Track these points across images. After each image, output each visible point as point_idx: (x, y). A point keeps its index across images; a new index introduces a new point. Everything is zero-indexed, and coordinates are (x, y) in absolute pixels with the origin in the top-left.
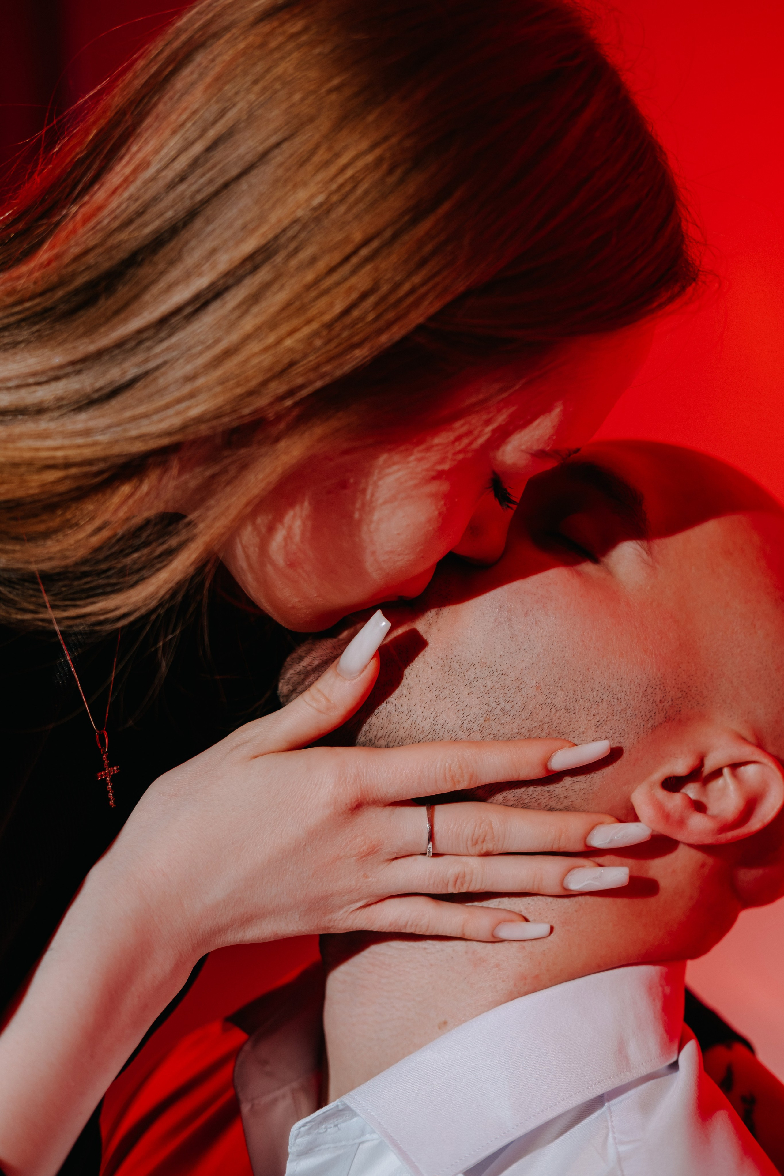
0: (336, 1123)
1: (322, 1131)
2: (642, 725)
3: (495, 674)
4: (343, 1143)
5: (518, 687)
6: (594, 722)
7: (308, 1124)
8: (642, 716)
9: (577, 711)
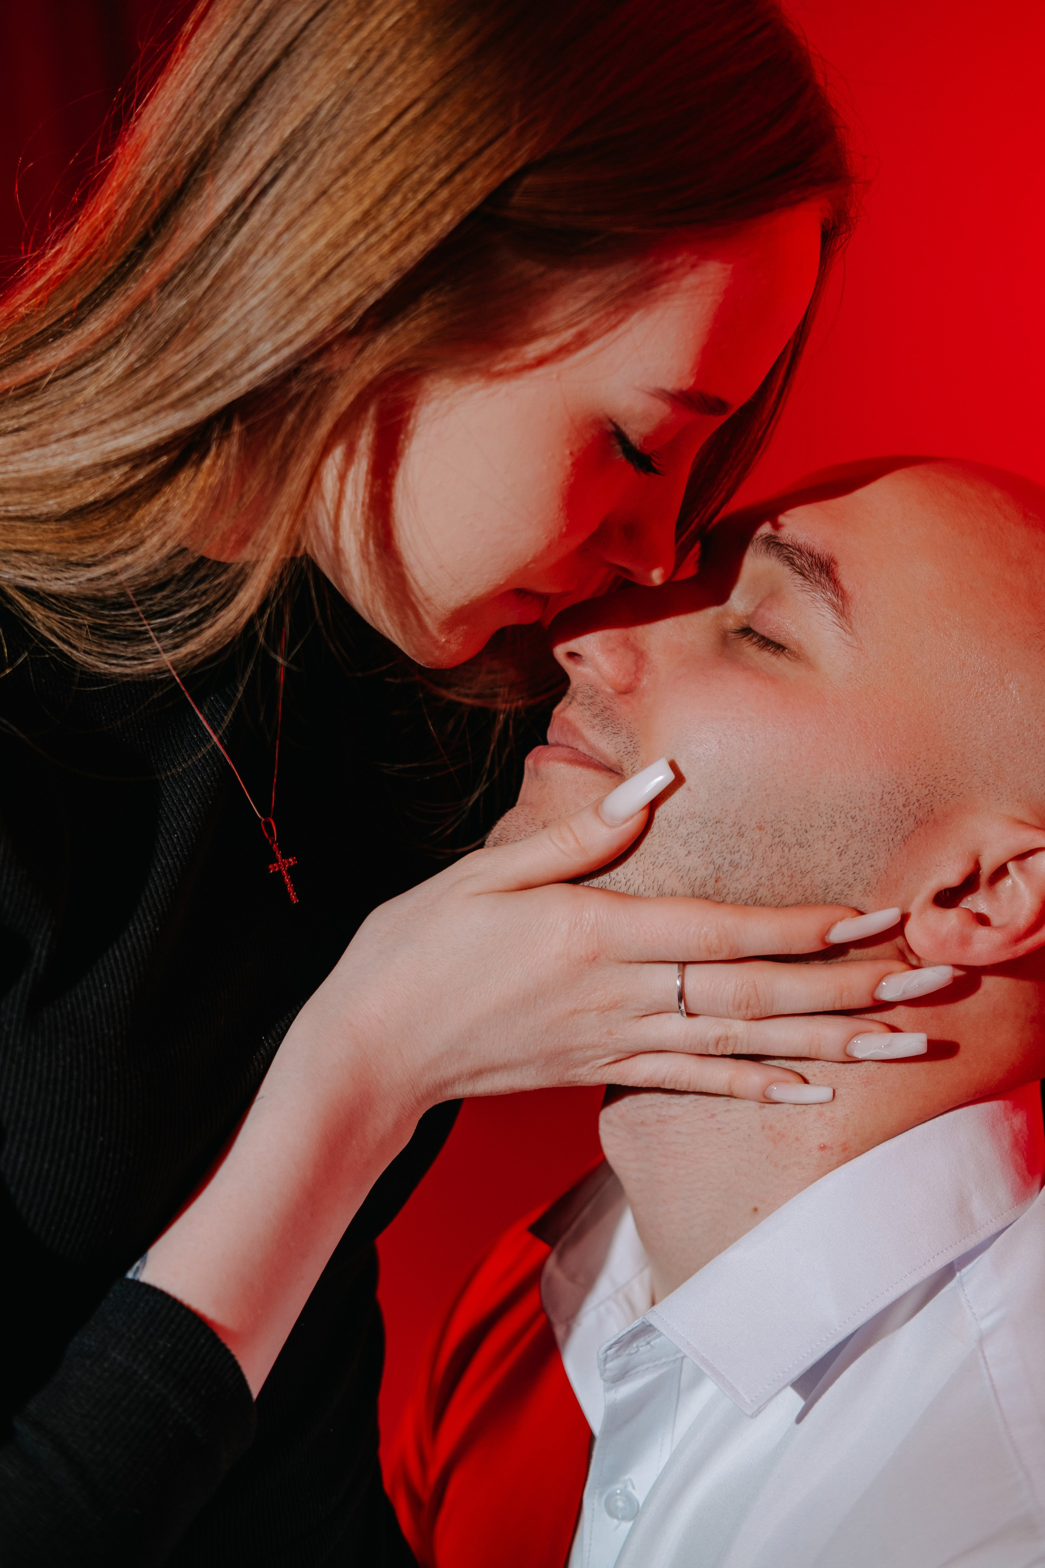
0: (648, 1339)
1: (633, 1351)
2: (890, 839)
3: (710, 824)
4: (664, 1360)
5: (739, 833)
6: (834, 850)
7: (615, 1346)
8: (887, 829)
9: (812, 842)
